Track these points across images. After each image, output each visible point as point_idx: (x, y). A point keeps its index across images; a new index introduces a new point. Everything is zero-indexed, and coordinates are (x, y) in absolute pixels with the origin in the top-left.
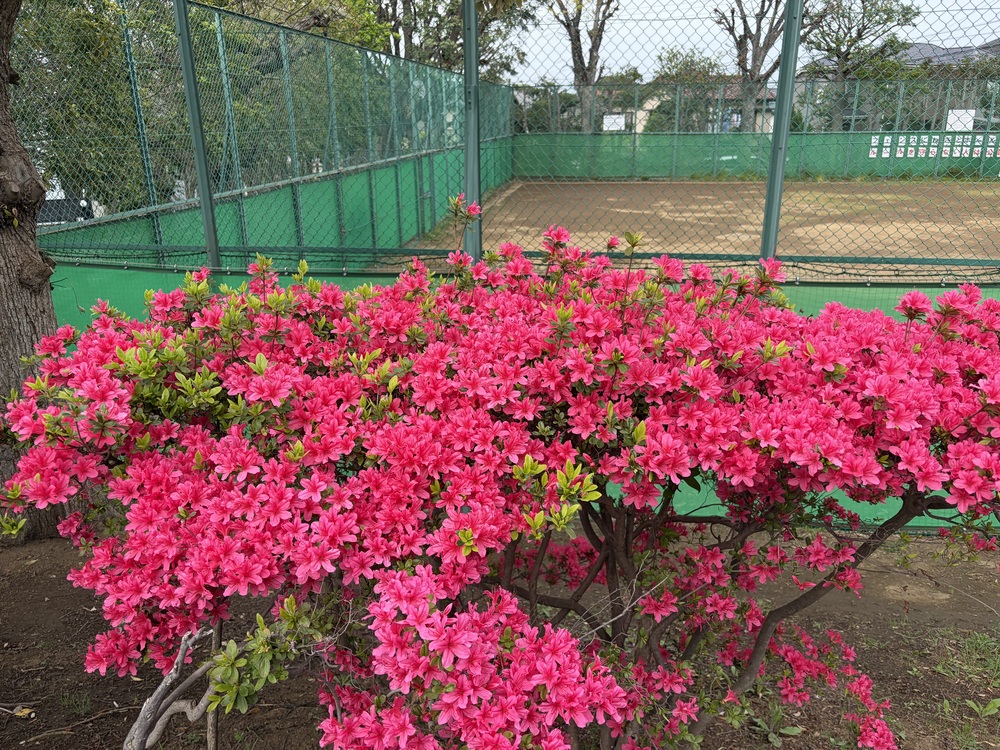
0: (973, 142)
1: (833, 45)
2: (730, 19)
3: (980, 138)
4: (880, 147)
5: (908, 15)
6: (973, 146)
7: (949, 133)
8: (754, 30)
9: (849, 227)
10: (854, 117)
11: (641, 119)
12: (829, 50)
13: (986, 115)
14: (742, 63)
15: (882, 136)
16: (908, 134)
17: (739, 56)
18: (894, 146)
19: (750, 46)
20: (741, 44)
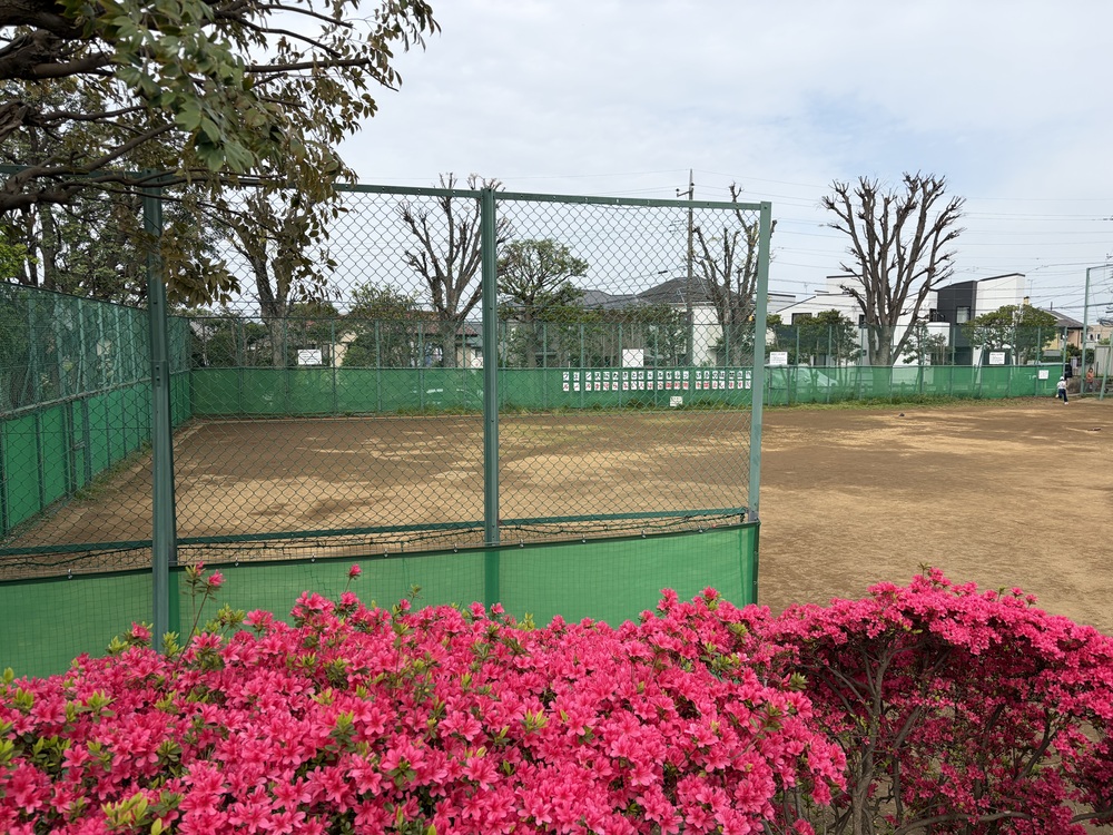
0: (646, 376)
1: (519, 290)
2: (421, 262)
3: (650, 373)
4: (572, 381)
5: (579, 267)
6: (646, 380)
7: (626, 369)
8: (445, 273)
9: (554, 458)
10: (545, 353)
11: (339, 353)
12: (516, 293)
13: (653, 354)
14: (437, 302)
15: (571, 371)
16: (593, 371)
17: (434, 295)
18: (582, 381)
19: (443, 288)
20: (434, 284)
